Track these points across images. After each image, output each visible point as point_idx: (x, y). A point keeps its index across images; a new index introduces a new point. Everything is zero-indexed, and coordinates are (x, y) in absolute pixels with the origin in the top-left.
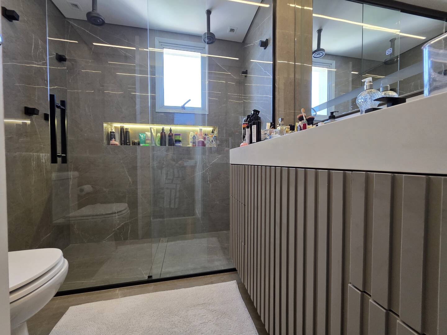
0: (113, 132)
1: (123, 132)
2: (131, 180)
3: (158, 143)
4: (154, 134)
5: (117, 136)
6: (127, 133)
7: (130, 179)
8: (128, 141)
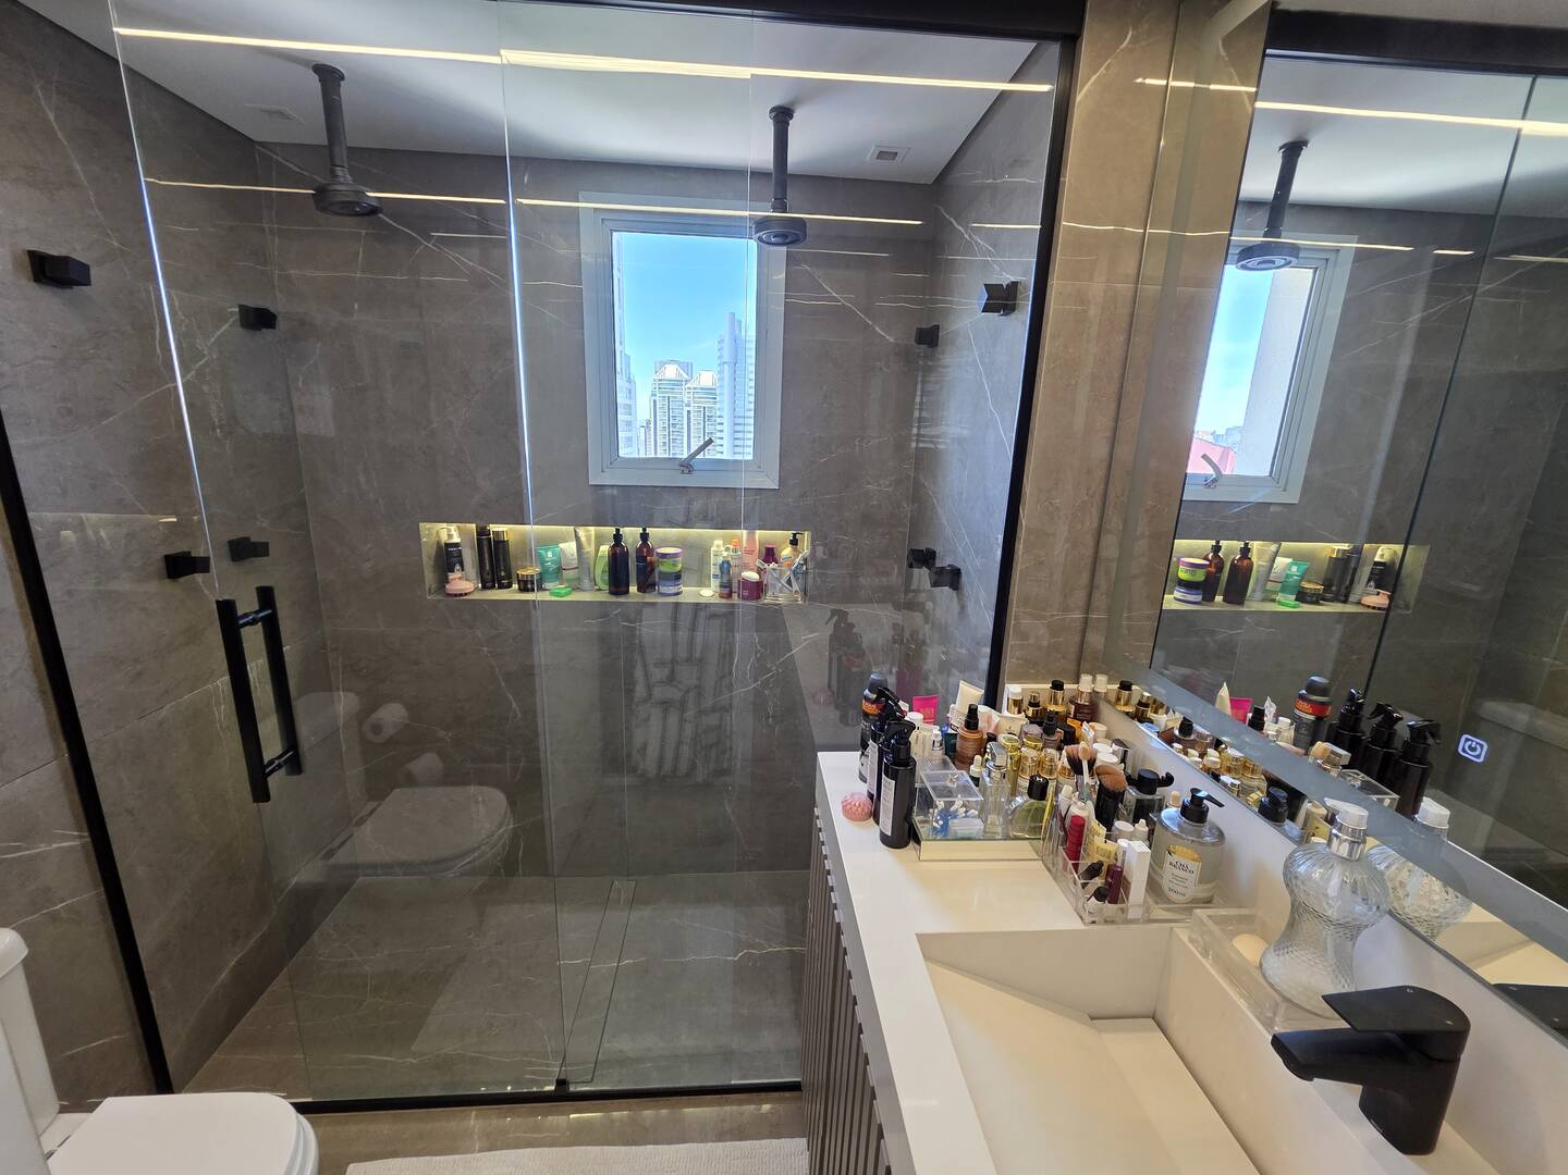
0: (456, 545)
1: (485, 543)
2: (517, 709)
3: (603, 580)
4: (589, 549)
5: (469, 556)
6: (501, 546)
7: (514, 705)
8: (503, 574)
